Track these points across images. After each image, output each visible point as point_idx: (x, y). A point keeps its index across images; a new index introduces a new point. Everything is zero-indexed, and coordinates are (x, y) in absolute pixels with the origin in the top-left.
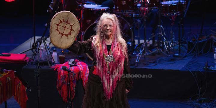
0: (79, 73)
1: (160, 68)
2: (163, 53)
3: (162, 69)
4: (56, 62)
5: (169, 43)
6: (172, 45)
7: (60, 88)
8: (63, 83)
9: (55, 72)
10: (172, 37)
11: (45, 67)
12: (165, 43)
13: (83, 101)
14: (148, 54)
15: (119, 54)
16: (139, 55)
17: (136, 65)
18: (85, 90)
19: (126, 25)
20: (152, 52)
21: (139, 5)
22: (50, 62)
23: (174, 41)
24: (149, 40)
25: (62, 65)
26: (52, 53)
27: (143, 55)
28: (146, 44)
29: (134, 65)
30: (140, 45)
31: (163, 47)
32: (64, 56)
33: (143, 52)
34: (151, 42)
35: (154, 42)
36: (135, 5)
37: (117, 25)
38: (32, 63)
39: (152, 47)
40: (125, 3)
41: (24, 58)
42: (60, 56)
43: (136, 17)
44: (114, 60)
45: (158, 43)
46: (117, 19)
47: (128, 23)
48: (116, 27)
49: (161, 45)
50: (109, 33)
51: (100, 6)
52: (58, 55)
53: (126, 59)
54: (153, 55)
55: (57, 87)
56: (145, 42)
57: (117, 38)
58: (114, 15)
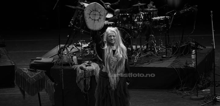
0: (93, 71)
1: (152, 66)
2: (155, 55)
3: (153, 67)
4: (76, 63)
5: (158, 48)
6: (161, 49)
7: (79, 82)
8: (81, 78)
9: (75, 71)
10: (161, 43)
11: (67, 67)
12: (156, 47)
13: (96, 92)
14: (143, 56)
15: (121, 56)
16: (136, 57)
17: (135, 64)
18: (97, 84)
19: (126, 35)
20: (146, 55)
21: (136, 20)
22: (71, 64)
23: (162, 46)
24: (144, 46)
25: (80, 66)
26: (73, 57)
27: (139, 56)
28: (142, 49)
29: (133, 64)
30: (137, 49)
31: (154, 51)
32: (81, 59)
33: (140, 55)
34: (145, 47)
35: (147, 47)
36: (133, 20)
37: (119, 35)
38: (58, 64)
39: (146, 51)
40: (126, 19)
41: (53, 61)
42: (78, 59)
43: (134, 29)
44: (117, 61)
45: (150, 48)
46: (118, 31)
47: (128, 34)
48: (118, 36)
49: (153, 49)
50: (113, 42)
51: (107, 21)
52: (77, 58)
53: (126, 60)
54: (147, 56)
55: (77, 82)
56: (141, 47)
57: (119, 45)
58: (116, 28)
